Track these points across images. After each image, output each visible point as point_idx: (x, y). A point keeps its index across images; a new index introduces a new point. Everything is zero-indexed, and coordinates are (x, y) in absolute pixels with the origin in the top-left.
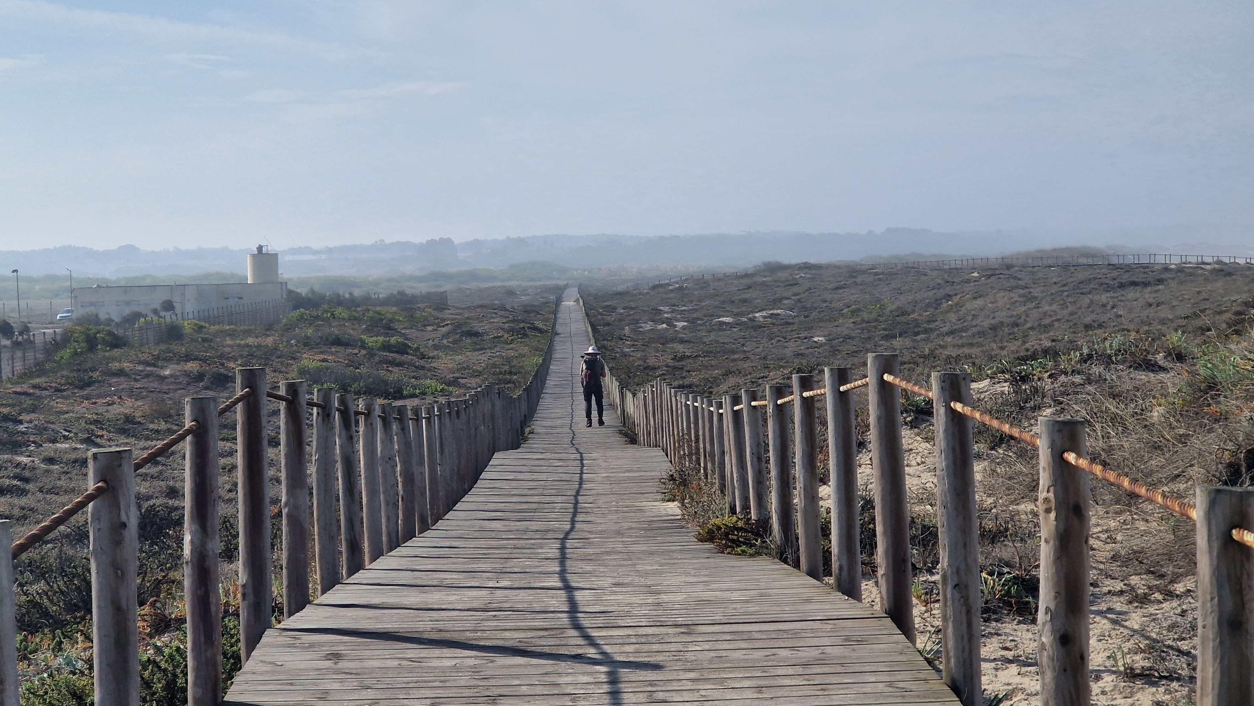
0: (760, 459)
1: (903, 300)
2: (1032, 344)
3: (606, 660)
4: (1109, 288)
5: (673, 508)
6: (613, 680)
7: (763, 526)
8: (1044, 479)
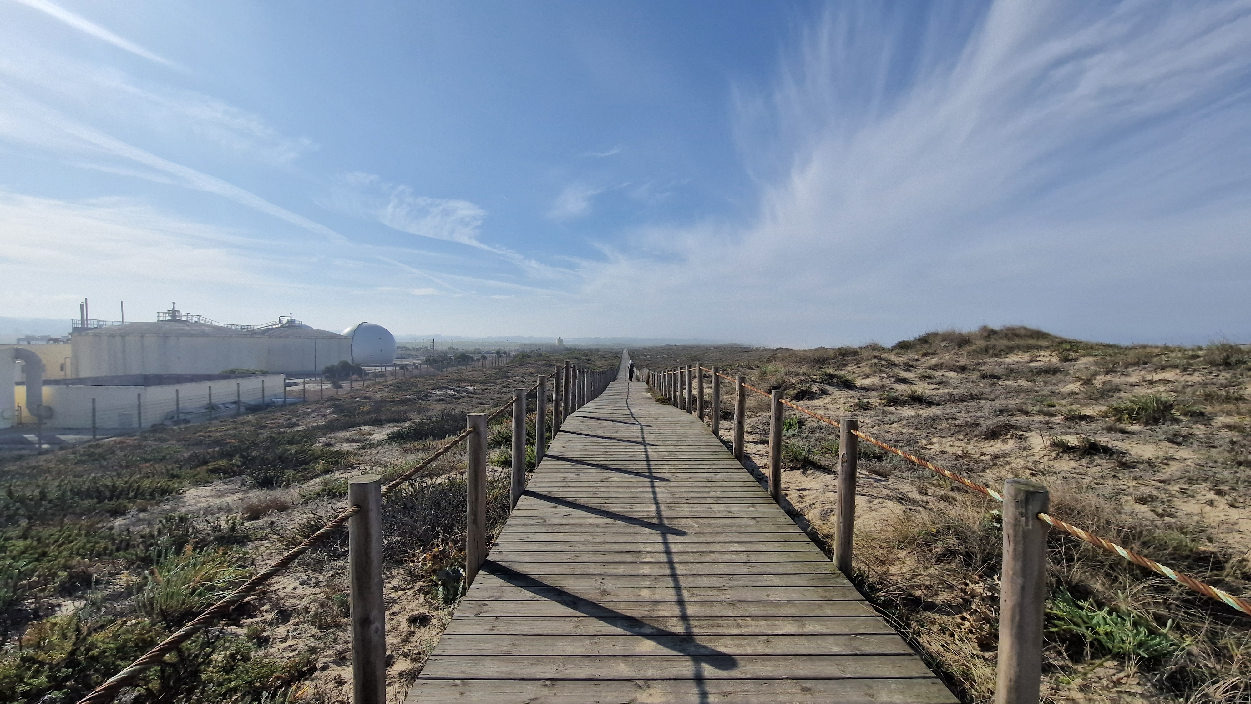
0: (670, 385)
1: (696, 353)
2: (724, 363)
3: (640, 424)
4: (740, 352)
5: (649, 395)
6: (642, 429)
7: (670, 399)
8: (737, 389)
